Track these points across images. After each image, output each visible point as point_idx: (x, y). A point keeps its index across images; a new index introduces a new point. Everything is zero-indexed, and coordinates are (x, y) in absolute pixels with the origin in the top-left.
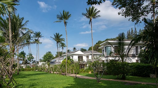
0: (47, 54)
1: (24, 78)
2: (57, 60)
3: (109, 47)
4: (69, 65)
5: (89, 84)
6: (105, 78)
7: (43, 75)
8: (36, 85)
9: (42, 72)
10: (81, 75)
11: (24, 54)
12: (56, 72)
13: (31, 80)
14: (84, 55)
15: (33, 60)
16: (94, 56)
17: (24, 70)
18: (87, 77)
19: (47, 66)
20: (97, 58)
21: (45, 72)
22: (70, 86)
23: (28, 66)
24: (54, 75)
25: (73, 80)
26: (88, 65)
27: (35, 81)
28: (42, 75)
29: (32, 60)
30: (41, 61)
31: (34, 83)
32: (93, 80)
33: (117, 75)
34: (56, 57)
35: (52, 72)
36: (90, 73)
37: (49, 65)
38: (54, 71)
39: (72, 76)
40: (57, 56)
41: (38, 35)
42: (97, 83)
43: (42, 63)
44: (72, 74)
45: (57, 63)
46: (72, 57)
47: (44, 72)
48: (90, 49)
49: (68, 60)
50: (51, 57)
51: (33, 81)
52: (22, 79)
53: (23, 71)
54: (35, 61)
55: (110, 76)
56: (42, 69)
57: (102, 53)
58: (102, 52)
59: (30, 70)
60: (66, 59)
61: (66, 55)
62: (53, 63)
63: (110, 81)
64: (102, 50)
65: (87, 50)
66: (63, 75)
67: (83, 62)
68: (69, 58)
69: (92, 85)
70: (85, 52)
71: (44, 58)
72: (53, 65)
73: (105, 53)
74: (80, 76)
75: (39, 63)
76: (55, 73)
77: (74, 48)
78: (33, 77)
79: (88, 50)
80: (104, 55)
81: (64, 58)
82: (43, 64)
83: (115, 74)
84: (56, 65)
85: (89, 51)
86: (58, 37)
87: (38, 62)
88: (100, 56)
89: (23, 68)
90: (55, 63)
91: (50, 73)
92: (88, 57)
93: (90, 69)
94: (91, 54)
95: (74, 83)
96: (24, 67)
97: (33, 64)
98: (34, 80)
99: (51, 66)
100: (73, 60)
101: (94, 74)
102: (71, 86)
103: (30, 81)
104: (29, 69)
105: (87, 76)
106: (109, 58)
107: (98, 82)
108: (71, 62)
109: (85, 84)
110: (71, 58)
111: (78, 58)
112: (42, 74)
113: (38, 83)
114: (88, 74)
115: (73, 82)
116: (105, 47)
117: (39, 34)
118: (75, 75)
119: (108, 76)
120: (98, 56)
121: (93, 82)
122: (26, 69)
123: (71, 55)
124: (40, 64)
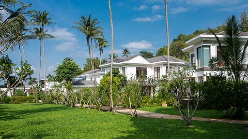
0: (64, 64)
1: (13, 121)
2: (88, 76)
3: (206, 48)
4: (116, 88)
5: (169, 129)
6: (198, 116)
7: (58, 112)
8: (47, 135)
9: (54, 106)
10: (146, 110)
11: (7, 63)
12: (87, 106)
13: (32, 123)
14: (151, 66)
15: (31, 78)
16: (171, 68)
17: (8, 101)
18: (160, 116)
19: (65, 91)
20: (180, 73)
21: (60, 105)
22: (127, 134)
23: (20, 91)
24: (84, 111)
25: (131, 123)
26: (158, 89)
27: (41, 126)
28: (55, 112)
29: (28, 77)
30: (50, 78)
31: (41, 132)
32: (174, 120)
33: (226, 109)
34: (85, 71)
35: (78, 105)
36: (164, 105)
37: (69, 89)
38: (83, 103)
39: (125, 114)
40: (87, 69)
41: (42, 18)
42: (185, 126)
43: (52, 83)
44: (125, 107)
45: (89, 83)
46: (124, 69)
47: (58, 106)
48: (161, 53)
49: (115, 76)
50: (73, 70)
51: (37, 126)
52: (9, 122)
53: (7, 103)
54: (34, 79)
55: (209, 111)
56: (54, 99)
57: (188, 61)
58: (190, 59)
59: (25, 101)
60: (109, 75)
61: (109, 66)
62: (78, 83)
63: (211, 122)
64: (190, 54)
65: (154, 55)
66: (105, 111)
67: (152, 81)
68: (116, 74)
69: (175, 132)
70: (150, 59)
71: (59, 73)
72: (79, 88)
73: (196, 61)
74: (144, 112)
75: (47, 84)
76: (85, 106)
77: (126, 51)
78: (35, 117)
79: (157, 56)
80: (194, 66)
81: (106, 73)
82: (55, 86)
83: (220, 108)
84: (86, 89)
85: (161, 57)
86: (89, 25)
87: (43, 83)
88: (186, 67)
89: (6, 96)
90: (83, 84)
91: (74, 106)
92: (157, 69)
93: (163, 96)
94: (165, 64)
95: (133, 129)
96: (9, 95)
97: (31, 86)
98: (40, 123)
99: (75, 91)
100: (125, 78)
101: (173, 107)
102: (128, 136)
103: (32, 127)
104: (21, 98)
105: (159, 111)
106: (205, 72)
107: (187, 125)
108: (121, 81)
109: (159, 130)
110: (121, 72)
111: (137, 72)
112: (56, 109)
113: (49, 130)
114: (159, 107)
115: (132, 126)
116: (198, 48)
117: (44, 18)
118: (133, 110)
119: (204, 111)
120: (181, 69)
121: (174, 125)
122: (14, 100)
123: (120, 66)
124: (49, 86)
